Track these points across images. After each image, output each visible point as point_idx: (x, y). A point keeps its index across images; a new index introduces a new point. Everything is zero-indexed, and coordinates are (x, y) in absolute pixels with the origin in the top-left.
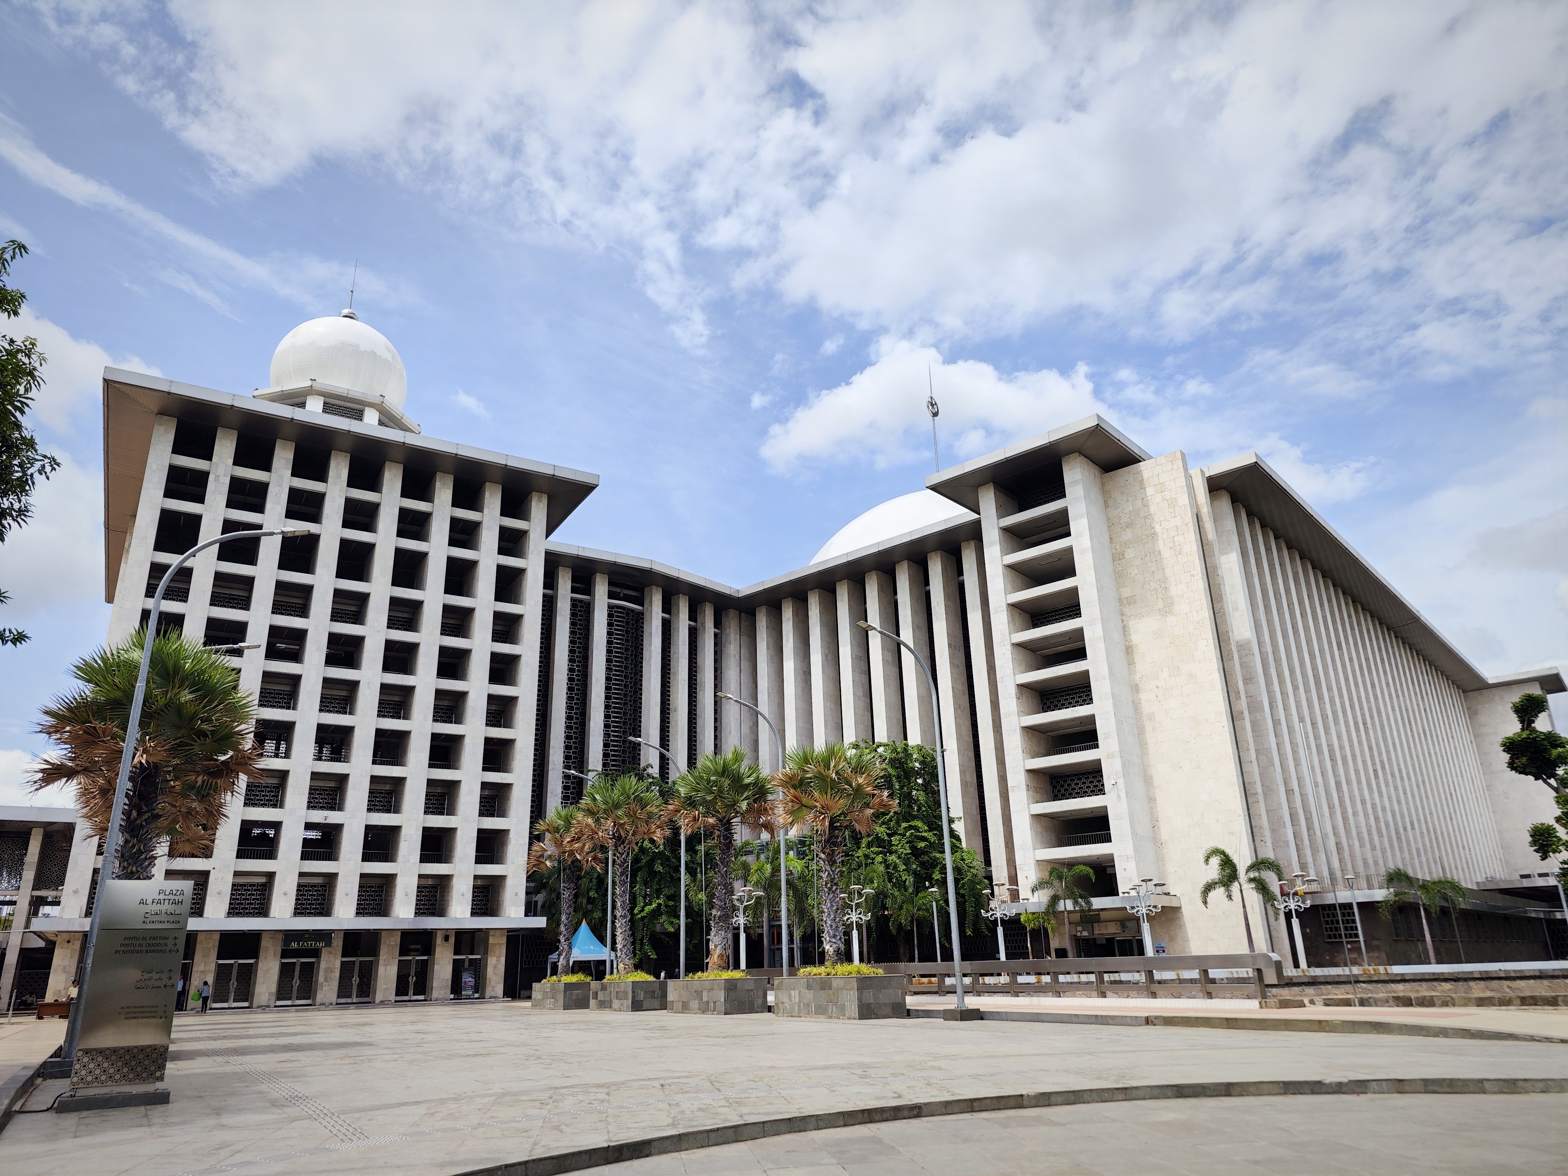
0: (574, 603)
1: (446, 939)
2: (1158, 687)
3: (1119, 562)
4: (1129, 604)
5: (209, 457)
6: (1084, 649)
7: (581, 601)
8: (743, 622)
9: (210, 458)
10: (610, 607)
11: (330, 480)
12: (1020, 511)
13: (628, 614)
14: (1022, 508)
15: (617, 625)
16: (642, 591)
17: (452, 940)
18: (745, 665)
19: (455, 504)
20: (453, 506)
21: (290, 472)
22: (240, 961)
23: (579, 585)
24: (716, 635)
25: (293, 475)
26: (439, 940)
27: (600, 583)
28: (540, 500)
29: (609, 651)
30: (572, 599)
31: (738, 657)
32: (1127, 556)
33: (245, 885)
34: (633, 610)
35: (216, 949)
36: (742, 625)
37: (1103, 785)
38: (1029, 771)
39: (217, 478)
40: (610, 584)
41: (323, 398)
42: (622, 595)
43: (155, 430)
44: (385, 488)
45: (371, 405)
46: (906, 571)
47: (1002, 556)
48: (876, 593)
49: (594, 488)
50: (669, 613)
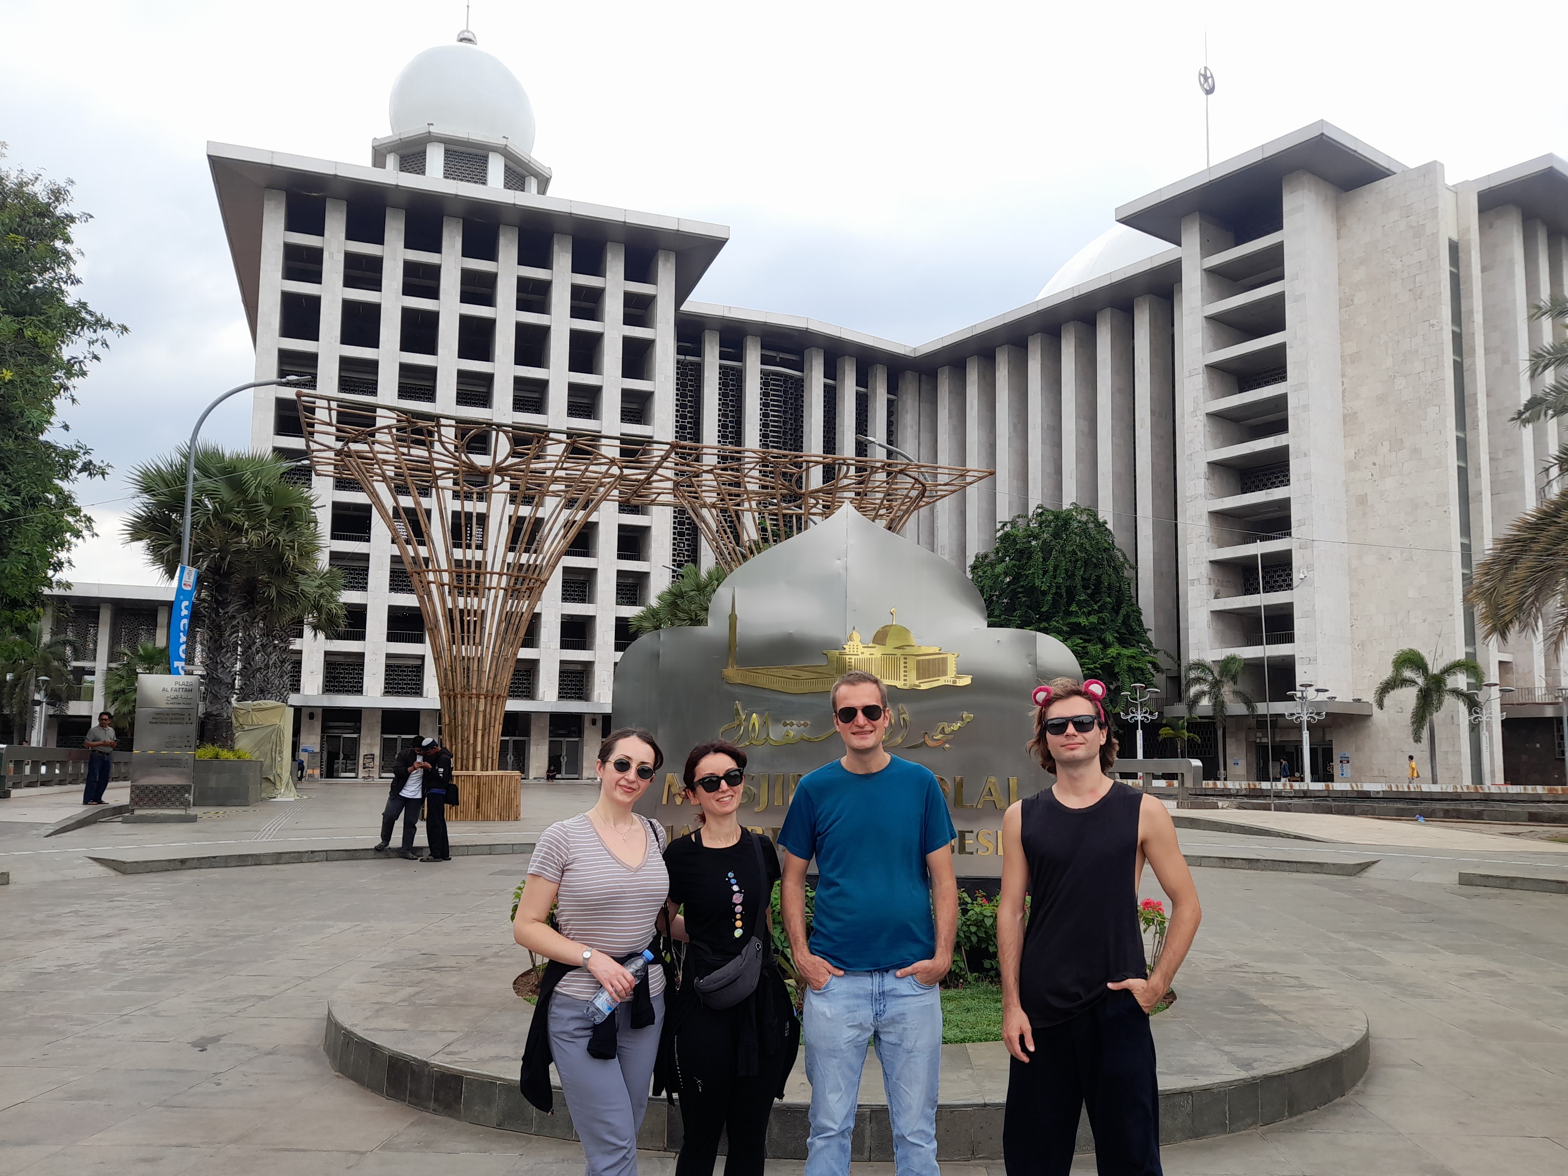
0: (724, 371)
1: (594, 722)
2: (1374, 464)
3: (1346, 309)
4: (1353, 362)
5: (320, 232)
6: (1286, 421)
7: (732, 368)
8: (923, 385)
9: (322, 234)
10: (764, 374)
11: (444, 250)
12: (1237, 245)
13: (785, 382)
14: (1239, 241)
15: (774, 395)
16: (802, 355)
17: (600, 723)
18: (925, 437)
19: (576, 269)
20: (573, 272)
21: (402, 243)
22: (404, 736)
23: (730, 350)
24: (890, 403)
25: (406, 247)
26: (587, 723)
27: (752, 348)
28: (667, 260)
29: (765, 425)
30: (721, 367)
31: (916, 428)
32: (1356, 301)
33: (400, 667)
34: (791, 377)
35: (380, 724)
36: (922, 390)
37: (1291, 580)
38: (1213, 563)
39: (331, 255)
40: (763, 347)
41: (443, 145)
42: (778, 360)
43: (265, 206)
44: (501, 256)
45: (495, 149)
46: (1109, 321)
47: (1203, 306)
48: (1072, 349)
49: (725, 242)
50: (834, 379)
